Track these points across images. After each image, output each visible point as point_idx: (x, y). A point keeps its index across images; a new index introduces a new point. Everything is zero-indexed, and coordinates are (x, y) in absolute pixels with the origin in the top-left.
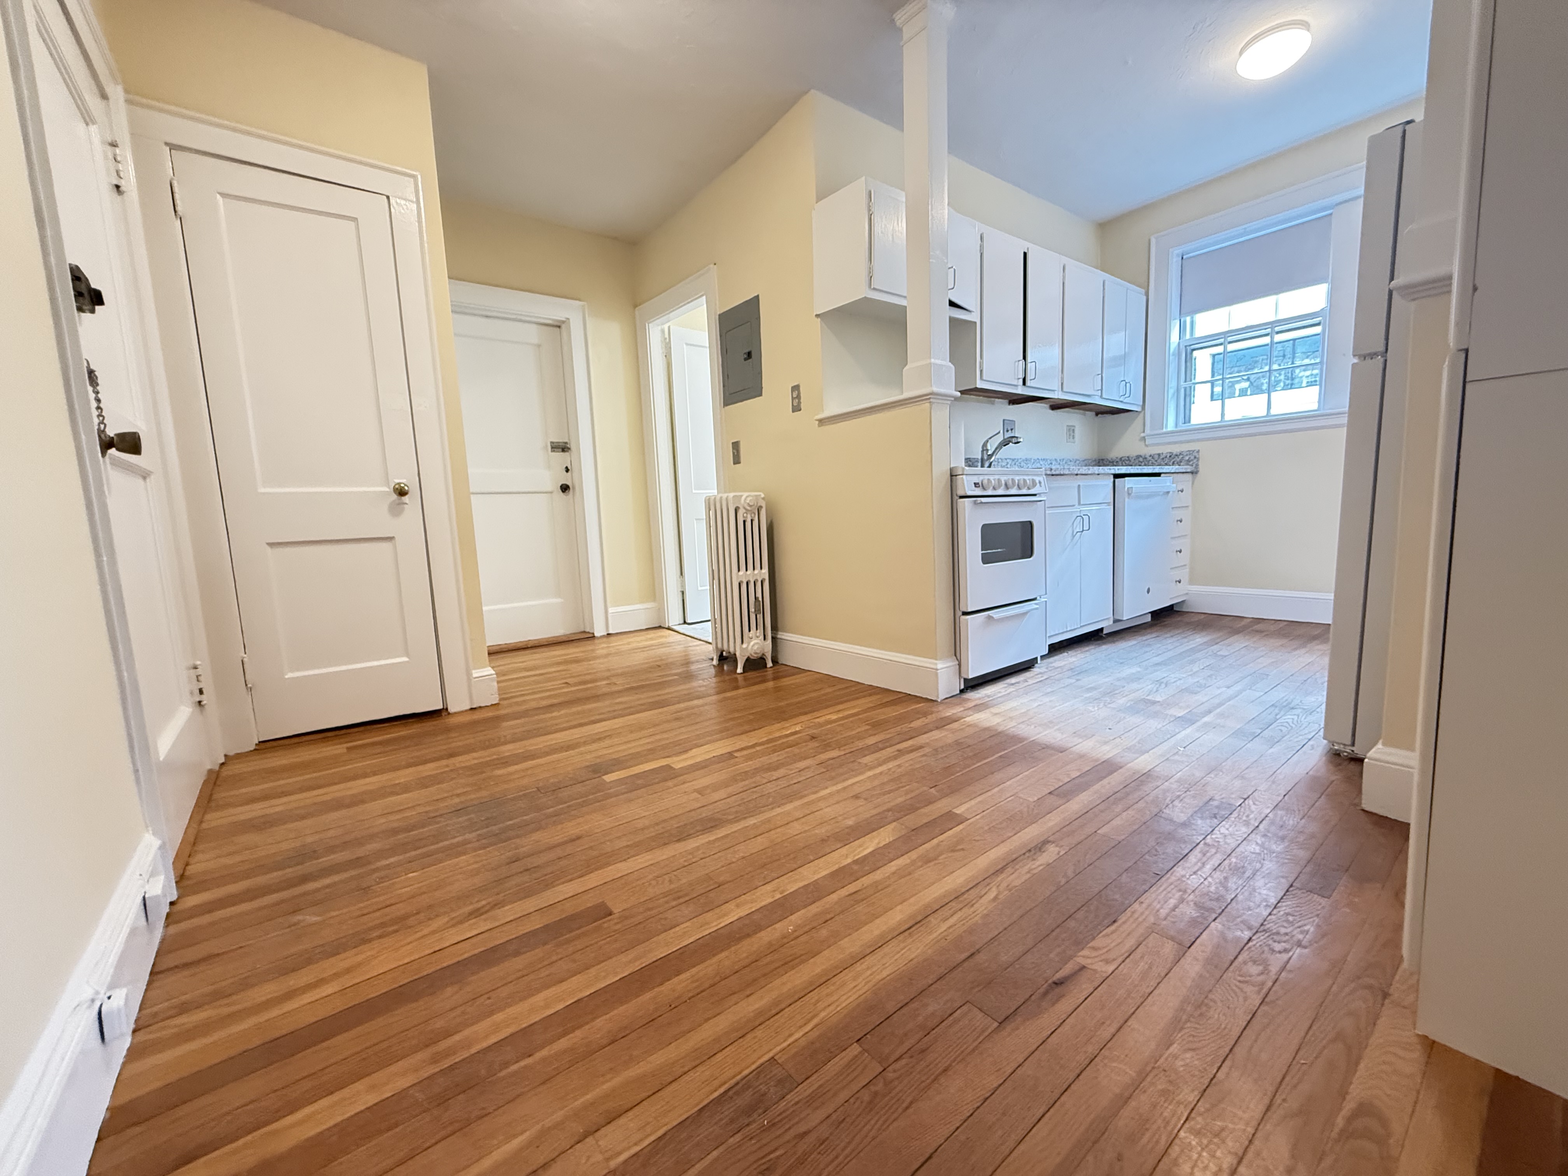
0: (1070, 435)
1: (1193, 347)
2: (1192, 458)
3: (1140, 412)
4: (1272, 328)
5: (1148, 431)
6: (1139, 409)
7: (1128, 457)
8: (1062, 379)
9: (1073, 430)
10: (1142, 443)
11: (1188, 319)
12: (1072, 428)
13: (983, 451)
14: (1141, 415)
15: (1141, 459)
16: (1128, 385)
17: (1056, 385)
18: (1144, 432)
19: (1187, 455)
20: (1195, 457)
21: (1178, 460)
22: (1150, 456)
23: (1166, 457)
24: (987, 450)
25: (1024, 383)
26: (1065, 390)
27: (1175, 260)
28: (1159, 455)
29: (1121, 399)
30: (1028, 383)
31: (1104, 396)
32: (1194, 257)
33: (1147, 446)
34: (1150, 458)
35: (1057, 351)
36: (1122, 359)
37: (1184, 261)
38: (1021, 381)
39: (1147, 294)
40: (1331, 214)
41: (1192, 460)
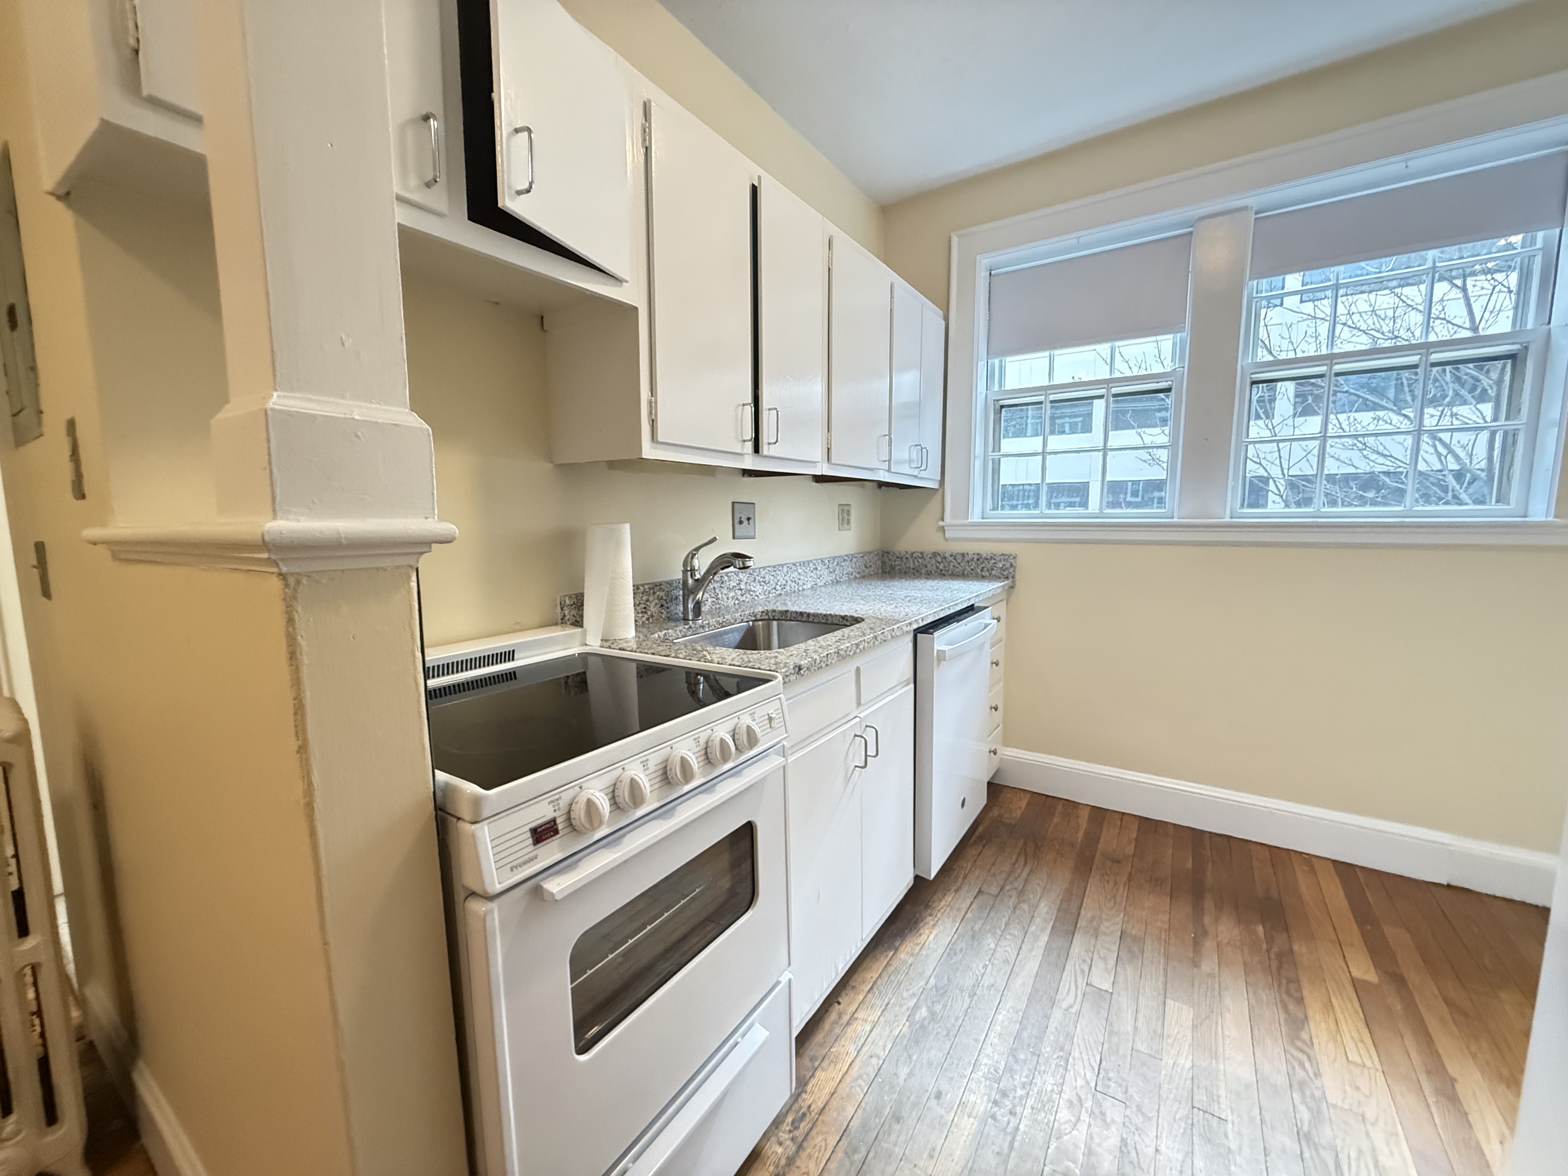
0: (843, 520)
1: (1002, 403)
2: (1008, 565)
3: (937, 490)
4: (1108, 389)
5: (948, 519)
6: (934, 485)
7: (922, 553)
8: (829, 442)
9: (848, 511)
10: (940, 534)
11: (997, 361)
12: (847, 508)
13: (685, 572)
14: (938, 497)
15: (939, 559)
16: (924, 450)
17: (817, 453)
18: (943, 520)
19: (1000, 561)
20: (1012, 565)
21: (989, 566)
22: (952, 556)
23: (972, 560)
24: (693, 570)
25: (757, 449)
26: (833, 461)
27: (982, 274)
28: (963, 555)
29: (915, 474)
30: (765, 449)
31: (893, 470)
32: (1003, 274)
33: (946, 539)
34: (952, 559)
35: (818, 388)
36: (917, 408)
37: (992, 278)
38: (749, 446)
39: (946, 319)
40: (1191, 233)
41: (1007, 569)
